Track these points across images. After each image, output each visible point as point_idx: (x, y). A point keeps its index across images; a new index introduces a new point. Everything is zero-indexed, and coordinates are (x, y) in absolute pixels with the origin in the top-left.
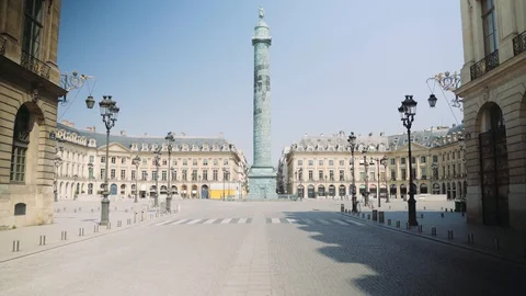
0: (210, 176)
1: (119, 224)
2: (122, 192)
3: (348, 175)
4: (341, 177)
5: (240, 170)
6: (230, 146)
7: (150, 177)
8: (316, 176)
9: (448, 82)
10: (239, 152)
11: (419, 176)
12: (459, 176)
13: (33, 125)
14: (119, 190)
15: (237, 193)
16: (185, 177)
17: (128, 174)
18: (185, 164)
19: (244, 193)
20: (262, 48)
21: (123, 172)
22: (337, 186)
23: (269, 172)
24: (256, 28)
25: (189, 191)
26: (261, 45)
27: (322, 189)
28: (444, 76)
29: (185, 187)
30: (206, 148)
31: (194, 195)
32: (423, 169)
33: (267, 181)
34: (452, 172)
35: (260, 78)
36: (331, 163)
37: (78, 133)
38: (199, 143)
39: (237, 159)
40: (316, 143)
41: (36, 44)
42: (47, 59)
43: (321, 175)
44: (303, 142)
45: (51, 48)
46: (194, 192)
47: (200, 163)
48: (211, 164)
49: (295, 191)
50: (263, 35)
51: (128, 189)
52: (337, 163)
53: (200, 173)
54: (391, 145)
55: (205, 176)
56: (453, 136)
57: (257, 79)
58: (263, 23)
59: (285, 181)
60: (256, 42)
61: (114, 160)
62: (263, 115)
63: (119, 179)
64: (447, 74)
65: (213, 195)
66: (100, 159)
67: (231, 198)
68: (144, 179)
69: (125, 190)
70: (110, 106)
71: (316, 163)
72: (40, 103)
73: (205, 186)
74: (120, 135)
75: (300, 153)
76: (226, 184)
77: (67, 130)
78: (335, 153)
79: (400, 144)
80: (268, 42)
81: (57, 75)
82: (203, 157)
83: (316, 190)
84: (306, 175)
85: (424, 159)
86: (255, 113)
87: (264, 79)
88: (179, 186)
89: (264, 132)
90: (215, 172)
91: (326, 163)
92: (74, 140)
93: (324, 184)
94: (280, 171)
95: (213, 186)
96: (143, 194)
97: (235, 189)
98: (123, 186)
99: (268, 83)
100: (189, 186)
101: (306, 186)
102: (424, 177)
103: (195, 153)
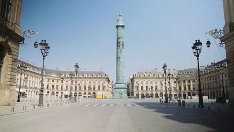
0: (97, 89)
1: (48, 105)
2: (57, 95)
3: (159, 88)
4: (156, 89)
5: (110, 86)
6: (106, 75)
7: (69, 88)
8: (145, 89)
9: (216, 34)
10: (110, 78)
11: (192, 88)
12: (211, 89)
13: (6, 54)
14: (56, 94)
15: (109, 96)
16: (85, 88)
17: (60, 87)
18: (85, 83)
19: (112, 96)
20: (120, 29)
21: (57, 86)
22: (154, 93)
23: (123, 86)
24: (118, 20)
25: (87, 95)
26: (120, 28)
27: (147, 94)
28: (214, 31)
29: (85, 93)
30: (95, 76)
31: (89, 97)
32: (193, 85)
33: (123, 90)
34: (207, 87)
35: (119, 43)
36: (151, 83)
37: (38, 69)
38: (92, 73)
39: (109, 81)
40: (144, 74)
41: (9, 14)
42: (15, 22)
43: (147, 88)
44: (138, 73)
45: (17, 17)
46: (89, 95)
47: (92, 82)
48: (97, 83)
49: (135, 95)
50: (121, 23)
51: (59, 94)
52: (154, 82)
53: (92, 87)
54: (179, 74)
55: (94, 89)
56: (207, 70)
57: (118, 43)
58: (121, 18)
59: (130, 91)
60: (117, 27)
61: (53, 81)
62: (121, 60)
63: (56, 89)
64: (216, 30)
65: (98, 97)
66: (47, 80)
67: (106, 98)
68: (67, 90)
69: (58, 94)
70: (45, 45)
71: (145, 83)
72: (9, 43)
73: (94, 93)
74: (56, 69)
75: (137, 78)
76: (104, 92)
77: (33, 67)
78: (153, 78)
79: (183, 74)
80: (123, 27)
81: (19, 30)
82: (93, 80)
83: (145, 95)
84: (140, 88)
85: (194, 81)
86: (117, 59)
87: (121, 43)
88: (82, 93)
89: (121, 68)
90: (99, 87)
91: (149, 83)
92: (36, 71)
93: (149, 92)
94: (128, 86)
95: (98, 93)
96: (66, 96)
97: (108, 94)
98: (57, 93)
99: (123, 45)
100: (87, 93)
101: (140, 93)
102: (194, 89)
103: (90, 78)
